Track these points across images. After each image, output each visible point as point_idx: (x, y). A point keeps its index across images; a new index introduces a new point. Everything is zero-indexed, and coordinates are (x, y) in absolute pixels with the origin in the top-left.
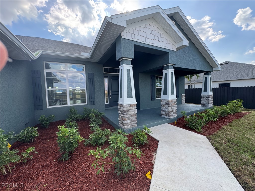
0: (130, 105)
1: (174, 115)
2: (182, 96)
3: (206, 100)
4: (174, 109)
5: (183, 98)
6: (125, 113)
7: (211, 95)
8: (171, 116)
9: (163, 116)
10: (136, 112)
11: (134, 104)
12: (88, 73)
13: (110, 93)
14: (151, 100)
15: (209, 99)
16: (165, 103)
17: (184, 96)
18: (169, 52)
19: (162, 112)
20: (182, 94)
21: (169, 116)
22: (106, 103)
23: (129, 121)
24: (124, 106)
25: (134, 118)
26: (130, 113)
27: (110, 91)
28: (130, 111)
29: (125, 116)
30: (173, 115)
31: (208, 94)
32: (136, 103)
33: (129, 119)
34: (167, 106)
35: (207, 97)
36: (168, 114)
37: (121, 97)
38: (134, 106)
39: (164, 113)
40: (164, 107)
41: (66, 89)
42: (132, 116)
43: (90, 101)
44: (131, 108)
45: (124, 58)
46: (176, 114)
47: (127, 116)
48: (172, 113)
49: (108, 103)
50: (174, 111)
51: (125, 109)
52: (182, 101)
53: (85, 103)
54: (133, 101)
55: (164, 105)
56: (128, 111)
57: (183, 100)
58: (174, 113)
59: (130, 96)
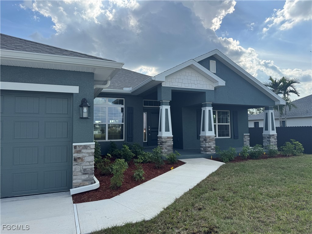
0: (167, 138)
1: (212, 151)
2: (244, 137)
3: (268, 141)
4: (212, 145)
5: (245, 139)
6: (163, 144)
7: (273, 135)
8: (208, 151)
9: (202, 152)
10: (172, 144)
11: (170, 137)
12: (128, 107)
13: (149, 129)
14: (197, 139)
15: (270, 139)
16: (203, 139)
17: (247, 136)
18: (205, 92)
19: (201, 149)
20: (244, 134)
21: (206, 152)
22: (144, 141)
23: (166, 150)
24: (162, 138)
25: (171, 148)
26: (167, 144)
27: (149, 127)
28: (167, 142)
29: (163, 146)
30: (210, 152)
31: (268, 134)
32: (173, 136)
33: (166, 149)
34: (205, 142)
35: (268, 138)
36: (205, 150)
37: (160, 131)
38: (171, 139)
39: (202, 149)
40: (203, 143)
41: (105, 123)
42: (169, 146)
43: (128, 137)
44: (168, 140)
45: (163, 101)
46: (215, 151)
47: (165, 146)
48: (209, 149)
49: (147, 141)
50: (213, 147)
51: (163, 140)
52: (245, 143)
53: (123, 139)
54: (170, 134)
55: (202, 141)
56: (165, 142)
57: (246, 141)
58: (212, 149)
59: (167, 130)
